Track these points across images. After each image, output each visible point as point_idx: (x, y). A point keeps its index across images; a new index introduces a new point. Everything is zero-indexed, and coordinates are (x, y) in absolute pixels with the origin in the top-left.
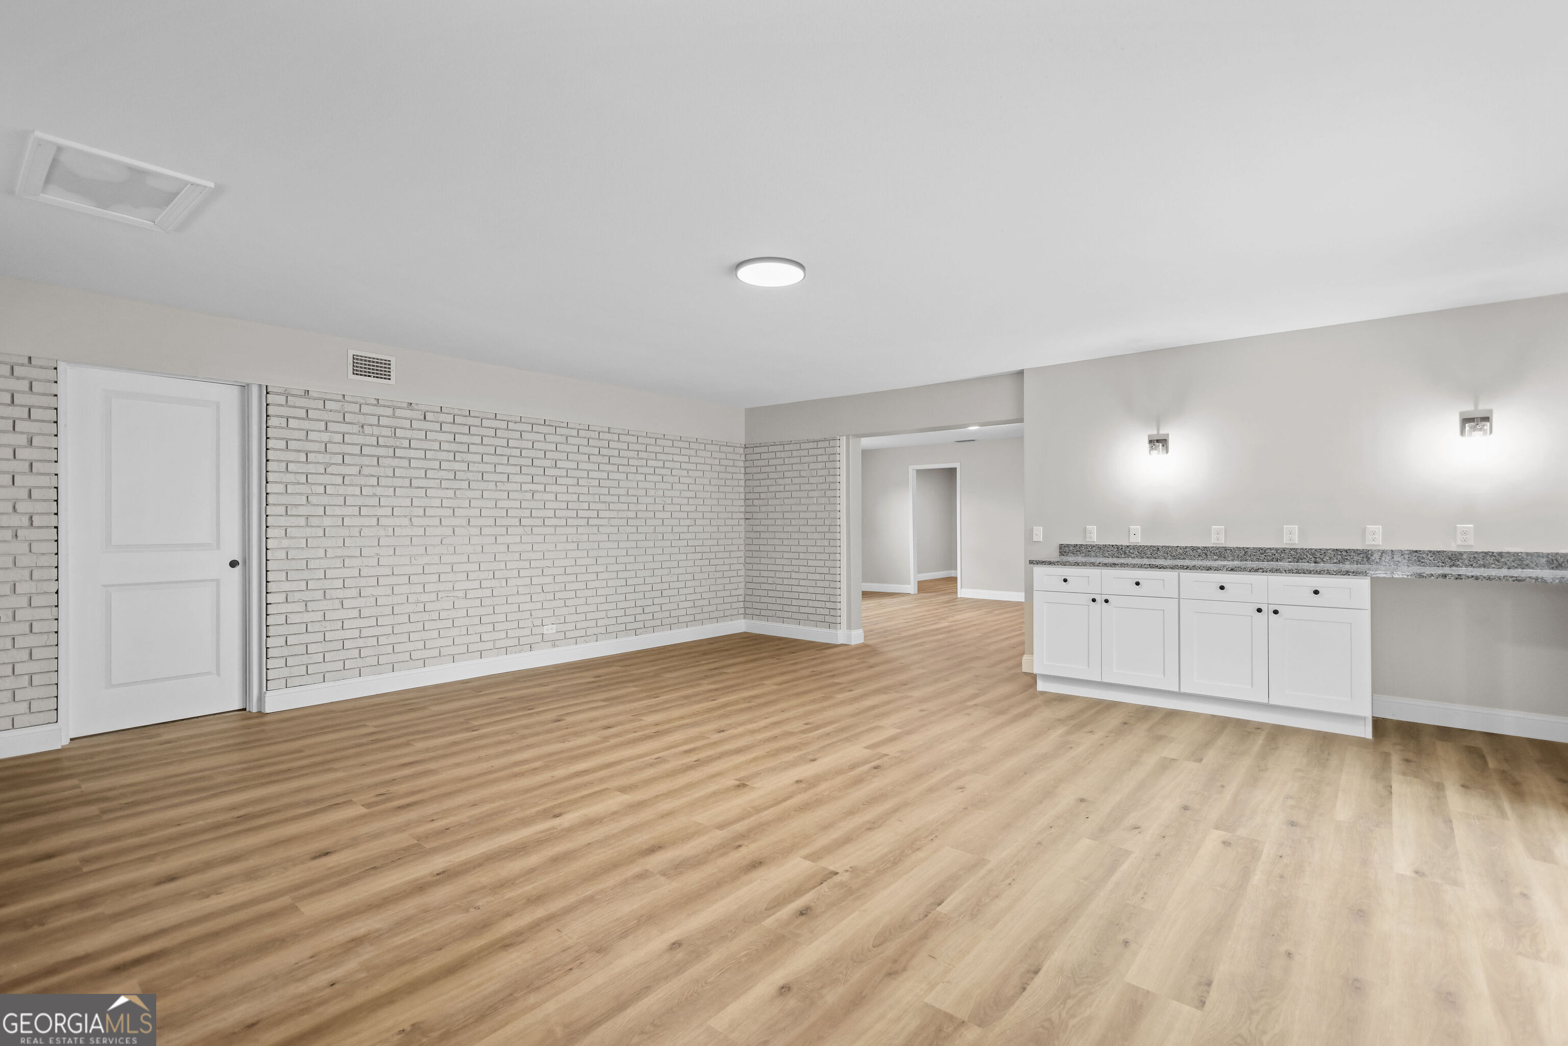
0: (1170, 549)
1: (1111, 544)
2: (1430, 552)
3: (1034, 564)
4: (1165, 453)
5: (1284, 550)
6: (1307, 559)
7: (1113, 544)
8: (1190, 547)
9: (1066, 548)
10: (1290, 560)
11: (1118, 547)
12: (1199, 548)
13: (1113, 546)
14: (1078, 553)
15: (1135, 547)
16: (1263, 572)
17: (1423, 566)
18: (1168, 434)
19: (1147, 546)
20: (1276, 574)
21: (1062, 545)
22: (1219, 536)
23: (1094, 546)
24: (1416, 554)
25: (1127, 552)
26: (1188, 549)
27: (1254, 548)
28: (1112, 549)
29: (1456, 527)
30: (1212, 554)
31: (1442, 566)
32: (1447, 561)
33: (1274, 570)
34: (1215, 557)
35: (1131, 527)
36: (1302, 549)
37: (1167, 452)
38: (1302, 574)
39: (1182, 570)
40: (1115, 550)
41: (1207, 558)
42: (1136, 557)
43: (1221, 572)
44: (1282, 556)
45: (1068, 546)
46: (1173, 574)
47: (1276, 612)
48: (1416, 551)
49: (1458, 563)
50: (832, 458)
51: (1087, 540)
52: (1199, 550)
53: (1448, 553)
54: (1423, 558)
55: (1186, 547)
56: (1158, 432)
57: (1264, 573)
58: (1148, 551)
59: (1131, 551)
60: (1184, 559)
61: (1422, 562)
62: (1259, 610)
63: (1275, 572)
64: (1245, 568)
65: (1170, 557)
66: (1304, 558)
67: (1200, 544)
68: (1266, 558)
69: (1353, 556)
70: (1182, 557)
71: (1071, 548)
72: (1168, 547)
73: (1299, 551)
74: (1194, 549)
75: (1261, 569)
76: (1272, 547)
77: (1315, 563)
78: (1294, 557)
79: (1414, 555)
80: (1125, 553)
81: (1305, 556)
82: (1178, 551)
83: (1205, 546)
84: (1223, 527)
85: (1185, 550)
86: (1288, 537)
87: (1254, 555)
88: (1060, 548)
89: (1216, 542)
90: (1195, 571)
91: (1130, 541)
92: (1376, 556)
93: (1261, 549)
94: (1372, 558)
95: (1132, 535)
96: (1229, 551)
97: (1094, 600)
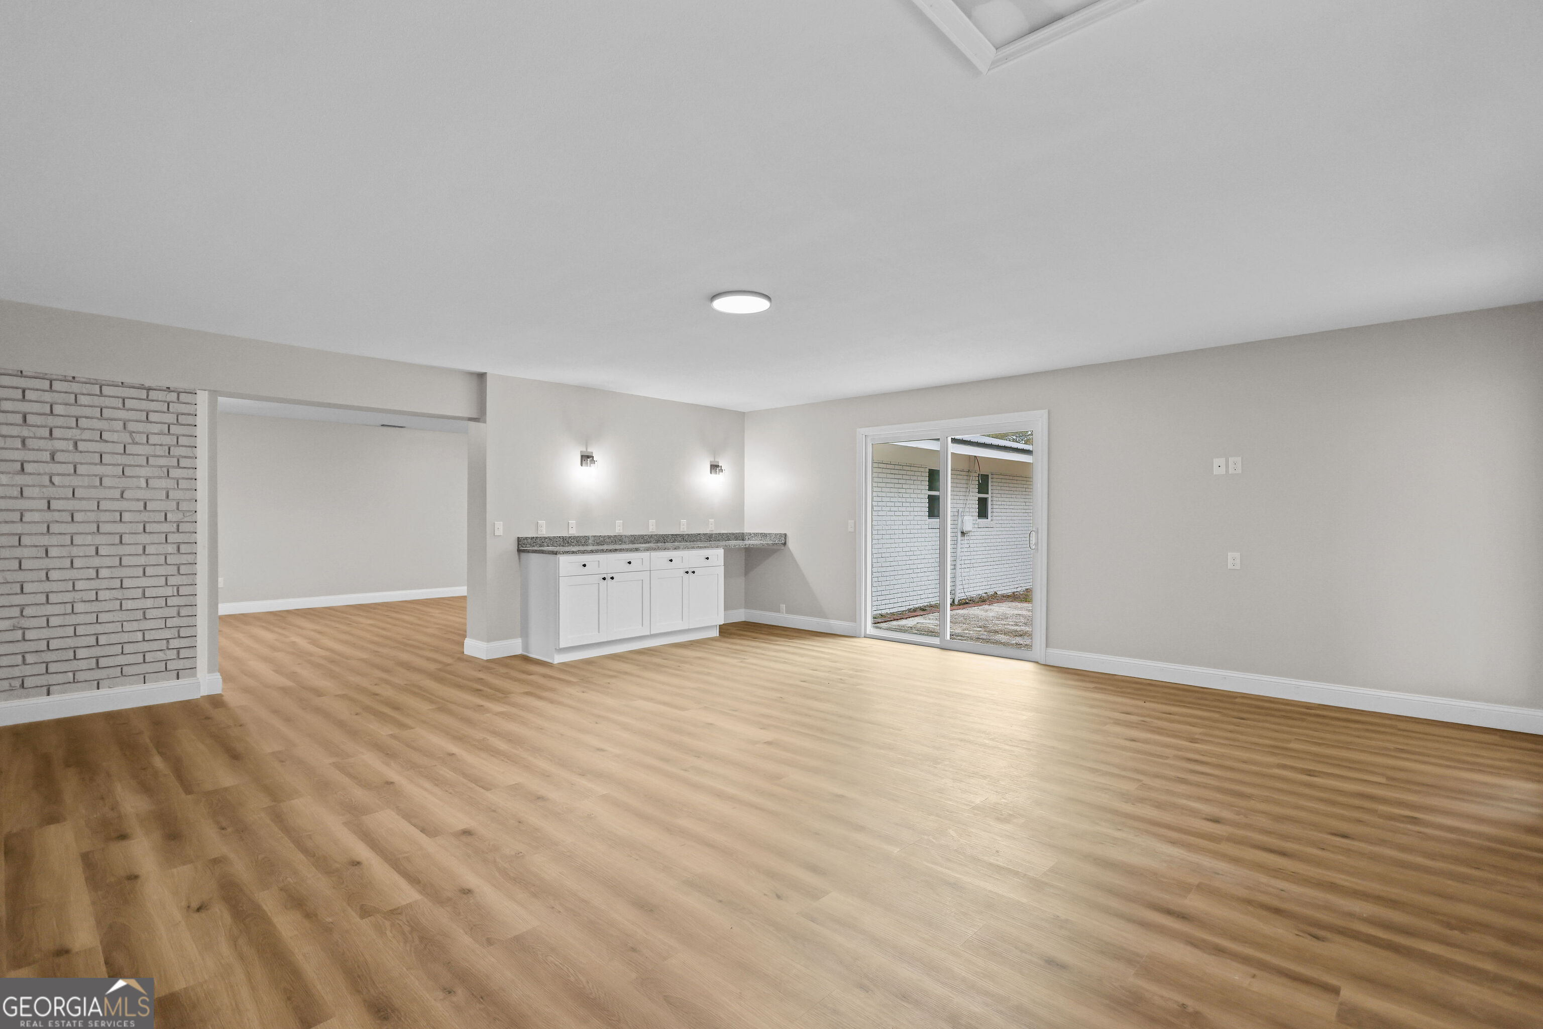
3: (561, 554)
4: (591, 465)
7: (558, 536)
9: (525, 541)
11: (562, 538)
12: (611, 536)
14: (535, 544)
15: (575, 538)
16: (688, 549)
18: (592, 452)
19: (581, 537)
22: (620, 528)
25: (570, 541)
27: (639, 535)
28: (558, 539)
35: (567, 522)
39: (652, 551)
40: (561, 541)
43: (670, 550)
45: (526, 538)
46: (647, 554)
47: (693, 572)
48: (699, 534)
50: (187, 420)
51: (539, 533)
55: (605, 536)
56: (587, 449)
58: (582, 540)
59: (572, 541)
60: (604, 545)
62: (687, 573)
63: (692, 548)
64: (680, 547)
71: (529, 541)
72: (594, 537)
75: (686, 547)
80: (568, 543)
84: (622, 522)
88: (519, 541)
91: (570, 533)
92: (686, 537)
93: (642, 535)
94: (685, 539)
95: (570, 528)
96: (627, 538)
97: (604, 579)
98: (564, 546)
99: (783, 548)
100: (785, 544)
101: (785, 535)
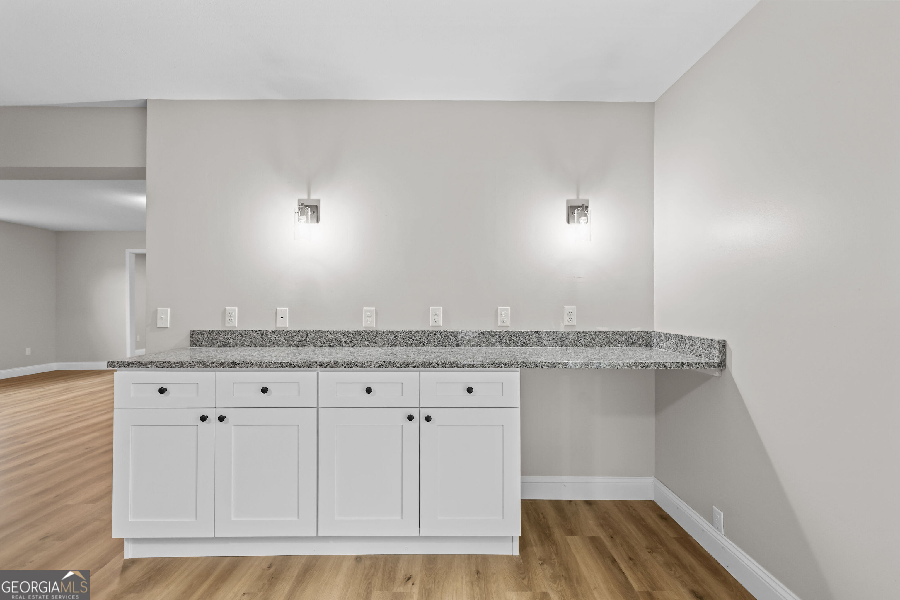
0: (320, 335)
1: (254, 330)
2: (547, 332)
4: (316, 220)
5: (430, 333)
6: (451, 342)
7: (257, 330)
8: (340, 331)
9: (200, 336)
10: (435, 343)
11: (262, 333)
12: (349, 333)
13: (256, 332)
14: (214, 341)
15: (282, 333)
16: (415, 367)
17: (542, 346)
18: (319, 201)
19: (294, 332)
20: (428, 369)
21: (194, 331)
22: (370, 318)
23: (234, 333)
24: (537, 334)
25: (273, 339)
26: (338, 334)
27: (403, 332)
28: (256, 335)
29: (564, 308)
30: (363, 339)
31: (556, 346)
32: (559, 341)
33: (427, 364)
34: (366, 342)
35: (277, 308)
36: (447, 332)
37: (318, 221)
38: (455, 369)
39: (321, 369)
40: (259, 337)
41: (358, 343)
42: (283, 345)
43: (367, 369)
44: (429, 339)
45: (201, 332)
47: (428, 419)
48: (537, 332)
49: (567, 342)
51: (227, 325)
52: (350, 335)
53: (560, 333)
54: (542, 339)
55: (337, 332)
56: (308, 196)
57: (416, 369)
58: (296, 337)
59: (277, 338)
60: (335, 345)
61: (541, 343)
62: (410, 418)
63: (427, 367)
64: (395, 363)
65: (319, 343)
66: (448, 341)
67: (352, 328)
68: (414, 342)
69: (488, 338)
70: (332, 344)
71: (206, 336)
72: (318, 332)
73: (443, 334)
74: (345, 333)
75: (412, 363)
76: (419, 330)
77: (457, 346)
78: (439, 340)
79: (535, 335)
80: (270, 341)
81: (448, 339)
82: (328, 336)
83: (356, 330)
84: (374, 308)
85: (336, 335)
86: (434, 318)
87: (404, 339)
88: (192, 336)
89: (368, 325)
90: (338, 369)
91: (278, 325)
92: (507, 337)
93: (410, 332)
94: (504, 339)
95: (279, 318)
96: (379, 336)
97: (203, 419)
98: (263, 346)
99: (717, 374)
100: (722, 365)
101: (723, 344)
